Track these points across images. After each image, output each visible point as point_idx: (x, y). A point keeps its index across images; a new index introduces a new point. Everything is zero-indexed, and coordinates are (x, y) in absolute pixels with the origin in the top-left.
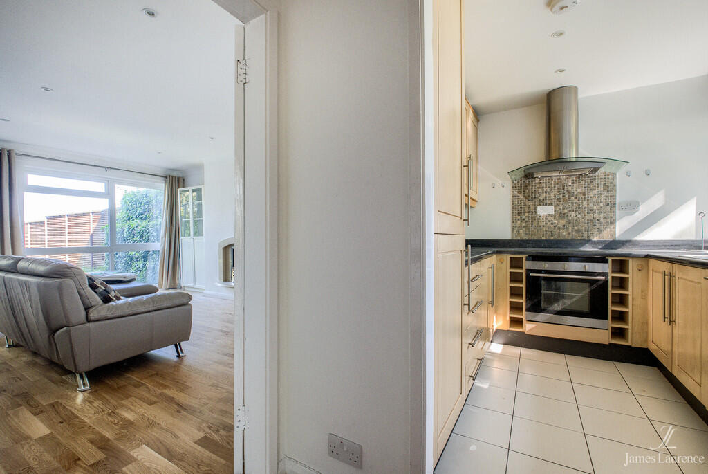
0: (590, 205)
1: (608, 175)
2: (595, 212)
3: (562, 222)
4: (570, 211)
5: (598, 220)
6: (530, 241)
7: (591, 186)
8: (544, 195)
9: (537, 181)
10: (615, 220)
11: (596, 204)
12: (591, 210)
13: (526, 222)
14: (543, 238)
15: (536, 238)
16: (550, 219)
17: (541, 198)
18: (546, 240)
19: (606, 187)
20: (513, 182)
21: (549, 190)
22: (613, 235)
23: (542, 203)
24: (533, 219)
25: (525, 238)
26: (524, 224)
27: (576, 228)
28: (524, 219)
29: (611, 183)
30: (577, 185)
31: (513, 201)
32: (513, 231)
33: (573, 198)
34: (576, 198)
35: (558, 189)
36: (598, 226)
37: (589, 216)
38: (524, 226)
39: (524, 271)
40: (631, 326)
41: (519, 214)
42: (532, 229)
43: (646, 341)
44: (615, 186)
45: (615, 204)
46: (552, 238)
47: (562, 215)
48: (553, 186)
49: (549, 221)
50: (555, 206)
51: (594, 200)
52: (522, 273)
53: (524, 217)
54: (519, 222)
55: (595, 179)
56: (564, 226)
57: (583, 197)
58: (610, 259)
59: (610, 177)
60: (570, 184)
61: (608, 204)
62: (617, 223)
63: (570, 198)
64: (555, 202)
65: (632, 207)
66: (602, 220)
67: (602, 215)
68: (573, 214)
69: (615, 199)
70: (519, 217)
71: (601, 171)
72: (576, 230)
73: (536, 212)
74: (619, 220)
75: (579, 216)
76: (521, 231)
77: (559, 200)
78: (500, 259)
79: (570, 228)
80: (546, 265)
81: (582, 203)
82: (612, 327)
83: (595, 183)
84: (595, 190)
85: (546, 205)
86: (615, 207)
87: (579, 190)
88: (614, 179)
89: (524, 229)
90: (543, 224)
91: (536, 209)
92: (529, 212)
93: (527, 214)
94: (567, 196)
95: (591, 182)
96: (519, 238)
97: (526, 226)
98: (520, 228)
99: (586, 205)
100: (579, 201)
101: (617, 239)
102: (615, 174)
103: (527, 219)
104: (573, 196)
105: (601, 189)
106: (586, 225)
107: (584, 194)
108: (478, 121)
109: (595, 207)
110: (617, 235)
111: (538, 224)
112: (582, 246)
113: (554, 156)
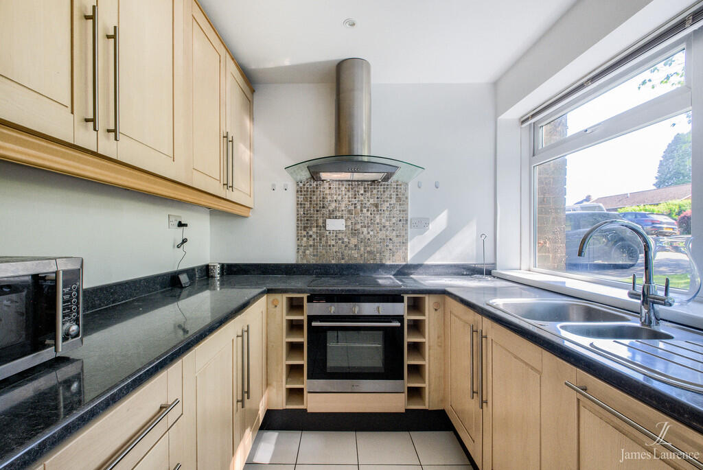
0: (383, 221)
1: (401, 185)
2: (387, 230)
3: (354, 241)
4: (362, 227)
5: (390, 239)
6: (317, 265)
7: (383, 197)
8: (333, 205)
9: (326, 185)
10: (407, 240)
11: (389, 219)
12: (384, 227)
13: (314, 240)
14: (333, 262)
15: (324, 262)
16: (340, 236)
17: (331, 208)
18: (336, 265)
19: (399, 199)
20: (298, 185)
21: (340, 198)
22: (405, 258)
23: (332, 215)
24: (321, 236)
25: (313, 261)
26: (311, 243)
27: (368, 249)
28: (311, 236)
29: (403, 195)
30: (368, 194)
31: (298, 211)
32: (298, 252)
33: (365, 210)
34: (368, 210)
35: (349, 198)
36: (391, 247)
37: (382, 235)
38: (311, 246)
39: (304, 318)
40: (428, 383)
41: (305, 228)
42: (320, 249)
43: (443, 400)
44: (407, 198)
45: (407, 220)
46: (343, 262)
47: (355, 232)
48: (344, 193)
49: (339, 239)
50: (346, 220)
51: (387, 213)
52: (303, 320)
53: (311, 233)
54: (305, 239)
55: (387, 188)
56: (355, 246)
57: (375, 209)
58: (406, 297)
59: (402, 187)
60: (362, 192)
61: (400, 221)
62: (409, 244)
63: (362, 211)
64: (346, 215)
65: (423, 224)
66: (395, 239)
67: (394, 233)
68: (365, 230)
69: (407, 214)
70: (305, 233)
71: (394, 178)
72: (368, 252)
73: (325, 227)
74: (411, 239)
75: (371, 233)
76: (308, 252)
77: (350, 212)
78: (273, 302)
79: (362, 249)
80: (333, 309)
81: (374, 217)
82: (408, 388)
83: (387, 193)
84: (387, 201)
85: (336, 217)
86: (407, 223)
87: (372, 201)
88: (406, 190)
89: (311, 249)
90: (333, 242)
91: (324, 222)
92: (317, 227)
93: (314, 229)
94: (359, 207)
95: (384, 191)
96: (305, 262)
97: (314, 245)
98: (306, 248)
99: (378, 221)
100: (371, 214)
101: (409, 263)
102: (407, 184)
103: (314, 236)
104: (365, 207)
105: (393, 201)
106: (378, 246)
107: (376, 206)
108: (253, 91)
109: (387, 224)
110: (409, 259)
111: (327, 242)
112: (375, 272)
113: (344, 151)
